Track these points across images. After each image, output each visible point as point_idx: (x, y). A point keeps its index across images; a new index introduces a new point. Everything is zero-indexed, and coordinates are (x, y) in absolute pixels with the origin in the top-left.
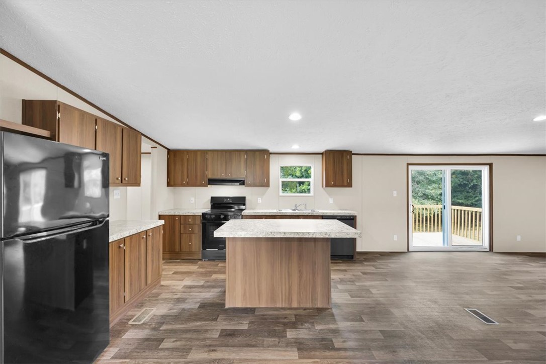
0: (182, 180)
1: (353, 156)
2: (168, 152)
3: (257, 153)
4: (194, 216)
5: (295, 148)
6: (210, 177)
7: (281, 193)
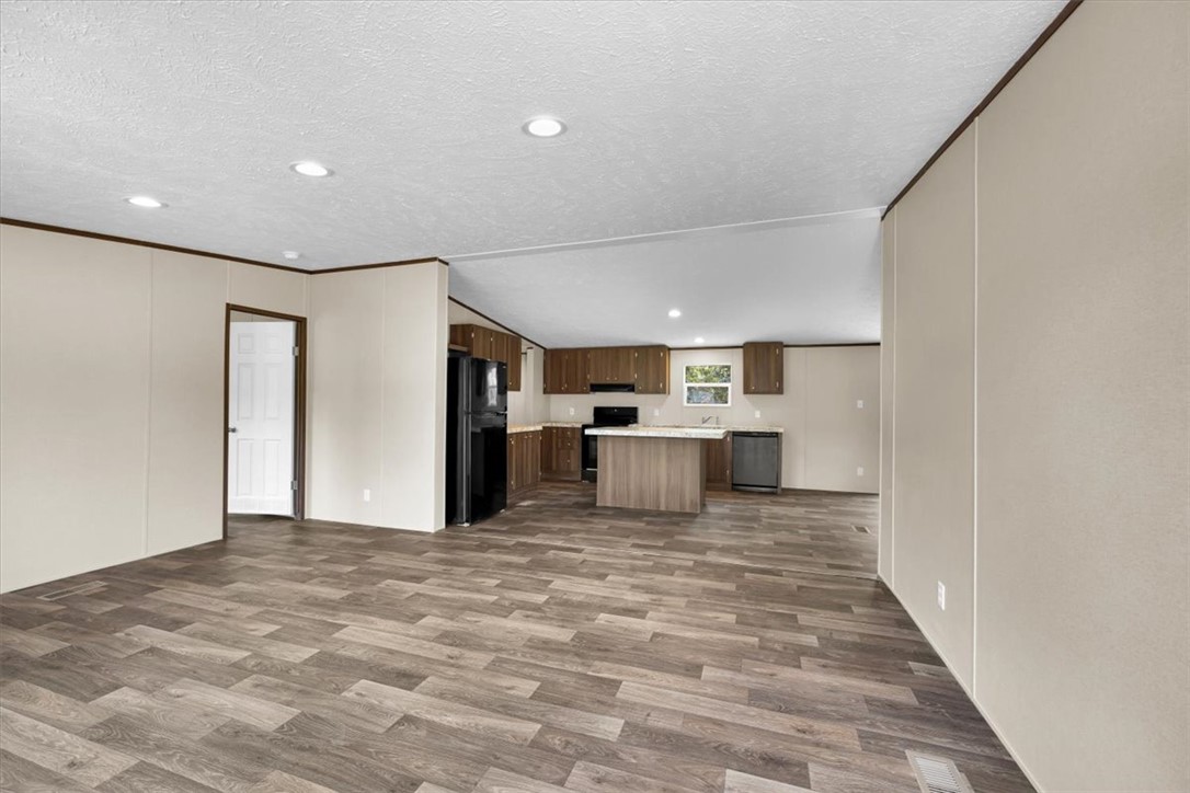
0: (561, 386)
1: (785, 349)
2: (545, 353)
3: (651, 350)
4: (573, 429)
5: (699, 341)
6: (593, 382)
7: (685, 404)
